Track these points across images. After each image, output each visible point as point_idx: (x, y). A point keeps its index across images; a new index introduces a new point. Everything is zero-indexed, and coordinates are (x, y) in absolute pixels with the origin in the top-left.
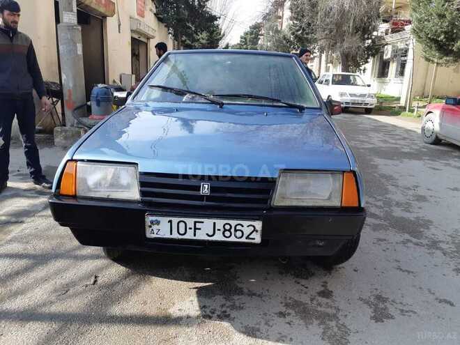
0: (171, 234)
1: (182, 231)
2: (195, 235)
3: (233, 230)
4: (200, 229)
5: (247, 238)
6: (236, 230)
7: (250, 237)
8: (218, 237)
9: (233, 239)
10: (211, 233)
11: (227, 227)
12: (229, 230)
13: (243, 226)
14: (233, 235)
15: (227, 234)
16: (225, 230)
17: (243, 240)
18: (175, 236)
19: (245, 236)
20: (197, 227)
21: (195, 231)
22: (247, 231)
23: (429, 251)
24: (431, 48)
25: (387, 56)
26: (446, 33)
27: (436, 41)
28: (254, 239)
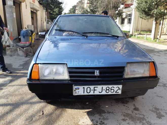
0: (84, 93)
1: (88, 91)
2: (94, 93)
3: (110, 90)
4: (96, 90)
5: (116, 92)
6: (111, 90)
7: (117, 92)
8: (104, 93)
9: (110, 93)
10: (100, 92)
11: (108, 88)
12: (108, 90)
13: (114, 88)
14: (110, 91)
15: (108, 91)
16: (107, 90)
17: (114, 93)
18: (86, 93)
19: (115, 91)
20: (95, 89)
21: (94, 91)
22: (116, 89)
23: (164, 88)
24: (143, 13)
25: (124, 16)
26: (148, 8)
27: (144, 11)
28: (118, 92)
